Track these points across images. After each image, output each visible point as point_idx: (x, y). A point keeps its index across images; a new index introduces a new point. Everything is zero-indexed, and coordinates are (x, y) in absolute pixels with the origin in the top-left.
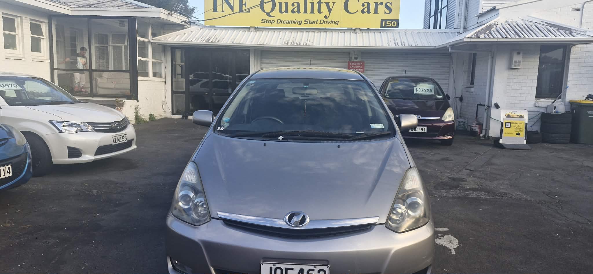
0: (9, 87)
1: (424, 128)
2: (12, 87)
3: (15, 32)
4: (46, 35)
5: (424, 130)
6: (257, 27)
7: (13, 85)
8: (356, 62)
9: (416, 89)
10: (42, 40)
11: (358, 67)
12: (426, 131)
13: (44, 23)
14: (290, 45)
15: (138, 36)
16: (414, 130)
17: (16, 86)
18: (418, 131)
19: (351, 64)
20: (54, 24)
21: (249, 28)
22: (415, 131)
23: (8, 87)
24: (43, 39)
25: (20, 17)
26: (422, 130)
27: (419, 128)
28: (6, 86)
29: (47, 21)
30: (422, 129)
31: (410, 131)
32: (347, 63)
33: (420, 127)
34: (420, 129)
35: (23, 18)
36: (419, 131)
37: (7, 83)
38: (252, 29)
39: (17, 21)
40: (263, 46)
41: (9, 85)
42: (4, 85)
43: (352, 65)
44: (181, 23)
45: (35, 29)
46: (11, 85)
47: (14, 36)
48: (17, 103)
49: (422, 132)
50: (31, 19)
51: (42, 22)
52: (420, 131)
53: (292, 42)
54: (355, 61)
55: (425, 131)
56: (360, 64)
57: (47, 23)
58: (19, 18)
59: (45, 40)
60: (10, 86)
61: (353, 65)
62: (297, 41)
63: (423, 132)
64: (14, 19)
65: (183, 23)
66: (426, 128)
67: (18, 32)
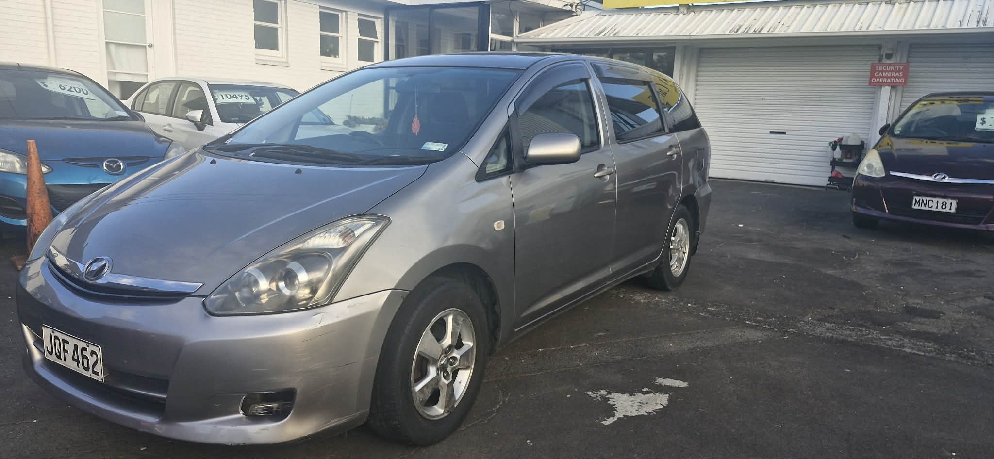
0: (237, 99)
1: (949, 202)
2: (241, 98)
3: (338, 33)
4: (381, 37)
5: (948, 206)
6: (692, 4)
7: (243, 97)
8: (890, 65)
9: (983, 119)
10: (375, 44)
11: (893, 74)
12: (953, 210)
13: (380, 20)
14: (741, 34)
15: (491, 33)
16: (925, 206)
17: (247, 98)
18: (934, 209)
19: (877, 69)
20: (393, 20)
21: (678, 8)
22: (927, 208)
23: (235, 98)
24: (377, 42)
25: (345, 11)
26: (944, 207)
27: (938, 202)
28: (233, 97)
29: (382, 16)
30: (944, 205)
31: (915, 208)
32: (870, 68)
33: (941, 201)
34: (940, 205)
35: (348, 13)
36: (937, 208)
37: (237, 94)
38: (682, 9)
39: (342, 17)
40: (688, 38)
41: (237, 96)
42: (232, 96)
43: (879, 71)
44: (565, 8)
45: (366, 28)
46: (242, 96)
47: (337, 38)
48: (232, 119)
49: (944, 210)
50: (359, 14)
51: (377, 18)
52: (940, 209)
53: (746, 29)
54: (888, 61)
55: (951, 209)
56: (900, 68)
57: (383, 19)
58: (344, 13)
59: (379, 43)
60: (239, 98)
61: (882, 71)
62: (757, 26)
63: (947, 210)
64: (338, 15)
65: (569, 8)
66: (954, 202)
67: (341, 35)
